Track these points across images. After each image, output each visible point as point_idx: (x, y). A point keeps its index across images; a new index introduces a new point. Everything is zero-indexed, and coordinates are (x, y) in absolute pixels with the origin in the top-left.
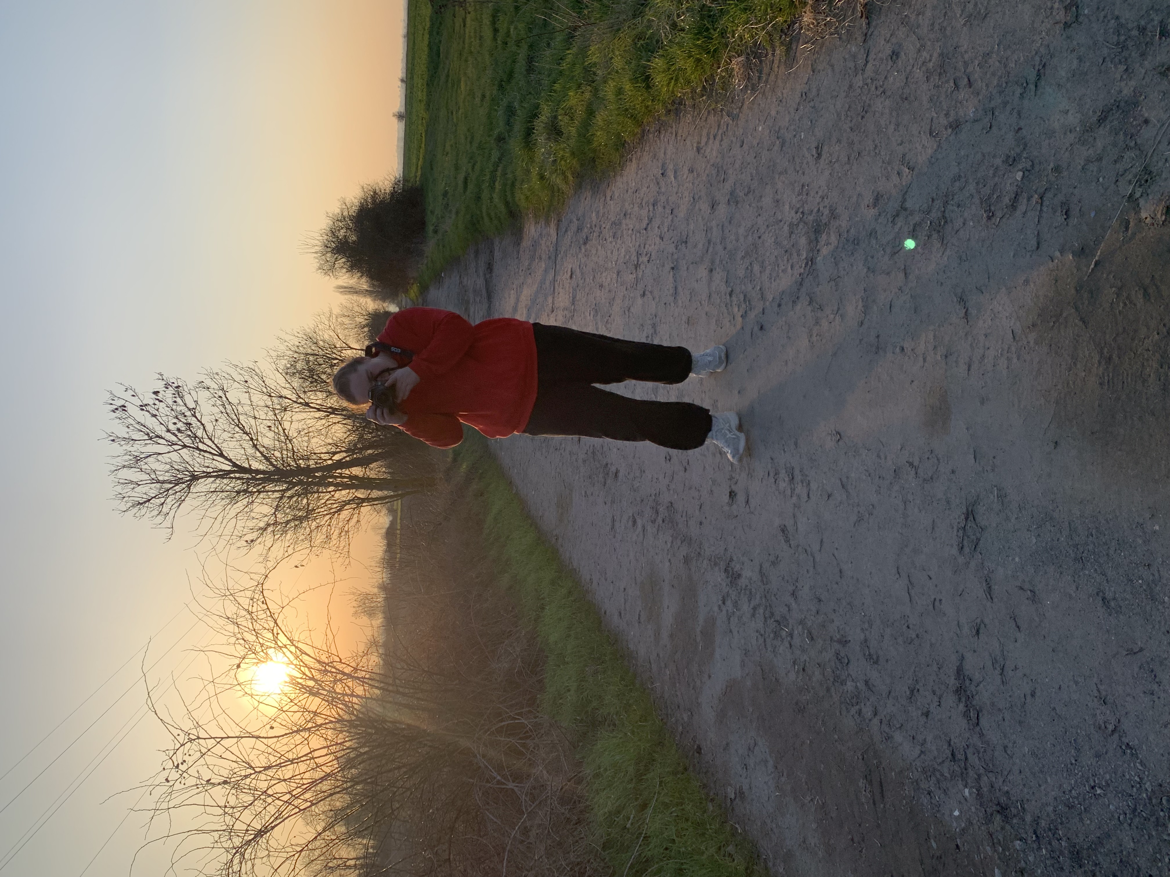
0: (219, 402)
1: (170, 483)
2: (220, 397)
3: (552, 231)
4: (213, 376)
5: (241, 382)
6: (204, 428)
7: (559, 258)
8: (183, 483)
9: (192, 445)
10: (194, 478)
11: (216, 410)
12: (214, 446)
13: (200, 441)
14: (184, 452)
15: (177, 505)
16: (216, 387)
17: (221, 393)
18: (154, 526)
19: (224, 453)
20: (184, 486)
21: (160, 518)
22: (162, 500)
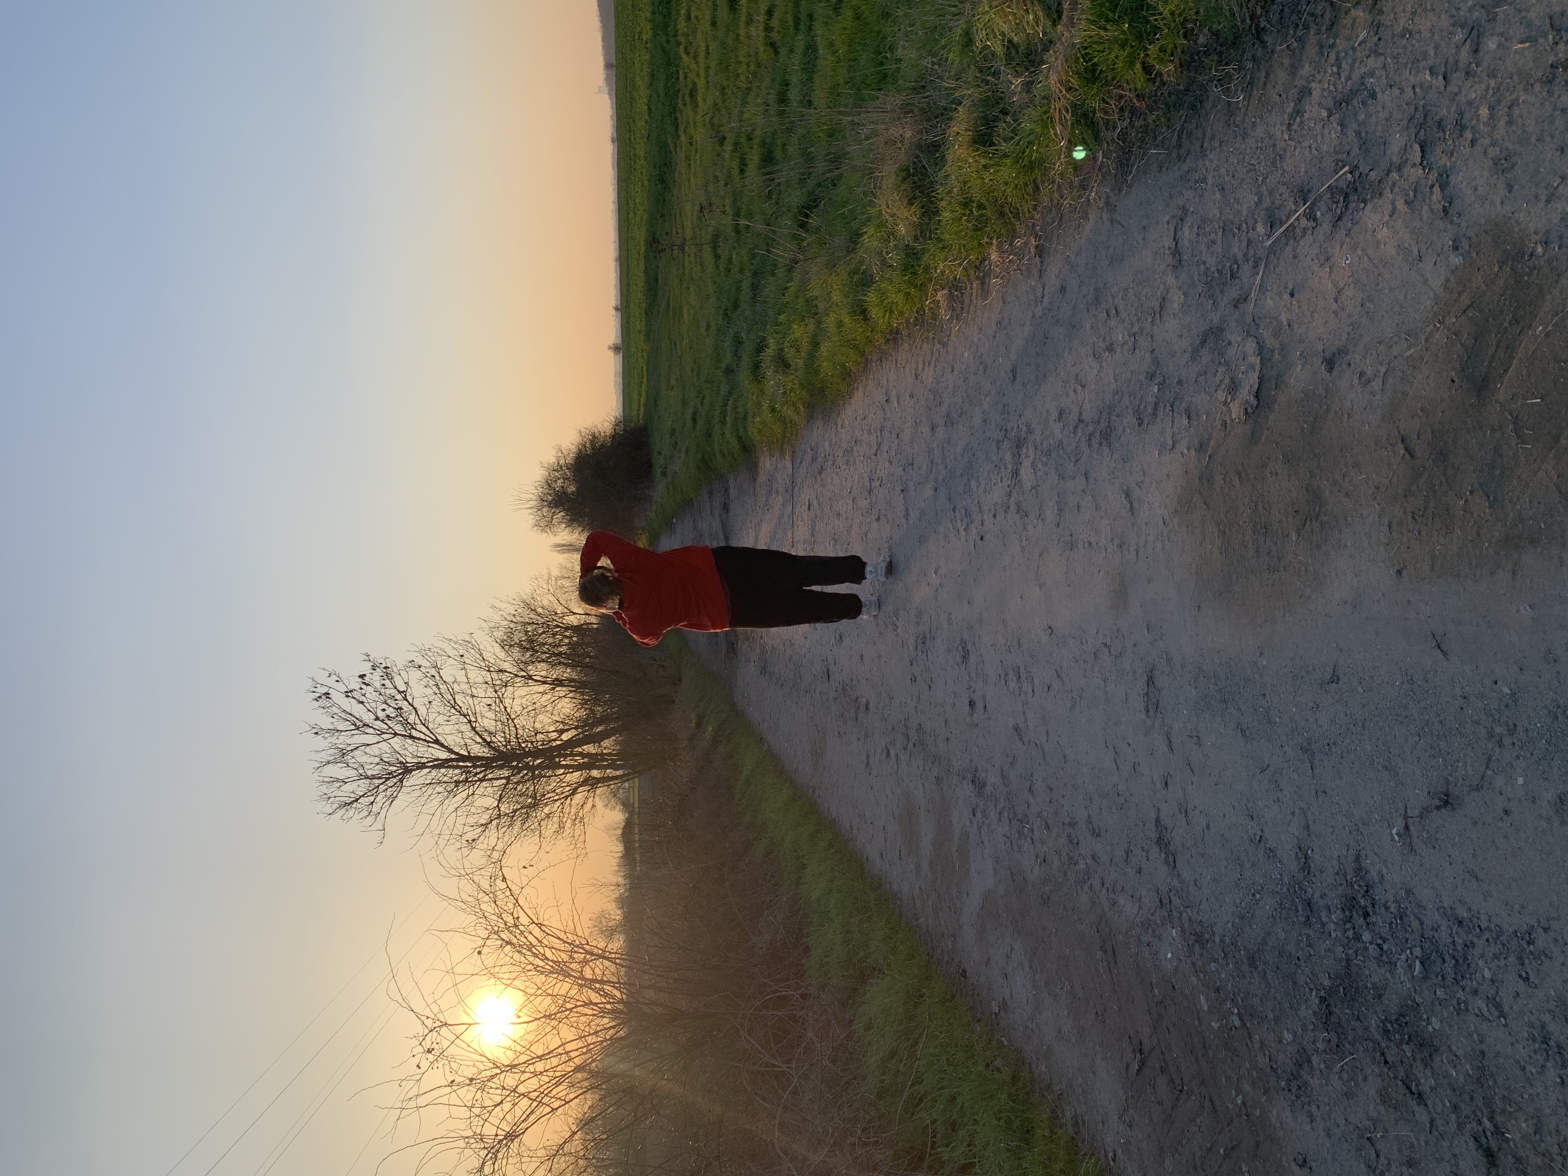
0: (432, 682)
1: (380, 778)
2: (433, 676)
3: (789, 465)
4: (424, 652)
5: (456, 658)
6: (416, 711)
7: (795, 491)
8: (395, 777)
9: (404, 733)
10: (407, 770)
11: (429, 691)
12: (427, 732)
13: (413, 728)
14: (396, 742)
15: (388, 802)
16: (429, 664)
17: (433, 672)
18: (364, 829)
19: (440, 738)
20: (395, 780)
21: (370, 819)
22: (372, 799)
